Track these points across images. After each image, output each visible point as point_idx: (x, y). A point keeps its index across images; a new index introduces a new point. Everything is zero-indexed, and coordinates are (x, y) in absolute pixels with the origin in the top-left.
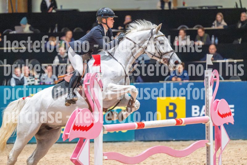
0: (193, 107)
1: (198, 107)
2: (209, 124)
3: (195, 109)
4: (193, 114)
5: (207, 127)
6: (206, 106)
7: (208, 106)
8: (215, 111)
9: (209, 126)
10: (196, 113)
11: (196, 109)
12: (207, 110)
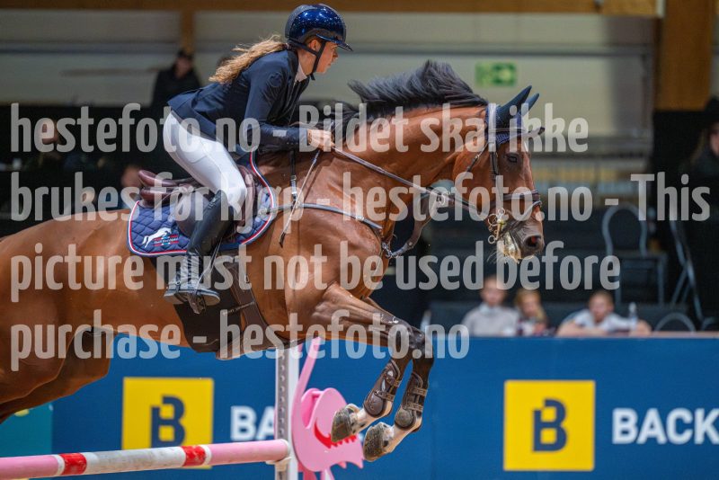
0: (237, 411)
1: (250, 413)
2: (287, 466)
3: (241, 416)
4: (236, 434)
5: (280, 474)
6: (280, 410)
7: (283, 410)
8: (307, 424)
9: (287, 471)
10: (243, 430)
11: (243, 417)
12: (280, 421)
